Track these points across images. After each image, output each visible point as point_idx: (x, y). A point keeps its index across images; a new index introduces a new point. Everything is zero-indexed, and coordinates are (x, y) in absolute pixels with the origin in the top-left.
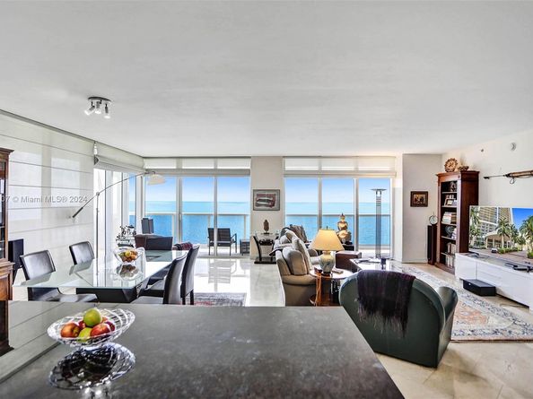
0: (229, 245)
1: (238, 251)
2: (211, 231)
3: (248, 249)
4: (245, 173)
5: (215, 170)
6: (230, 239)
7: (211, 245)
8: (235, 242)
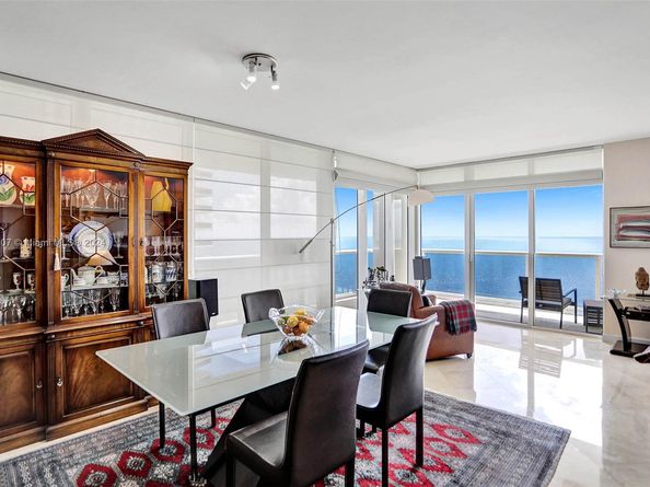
0: (559, 309)
1: (581, 320)
2: (524, 282)
3: (599, 319)
4: (594, 176)
5: (530, 177)
6: (561, 298)
7: (525, 304)
8: (575, 304)
